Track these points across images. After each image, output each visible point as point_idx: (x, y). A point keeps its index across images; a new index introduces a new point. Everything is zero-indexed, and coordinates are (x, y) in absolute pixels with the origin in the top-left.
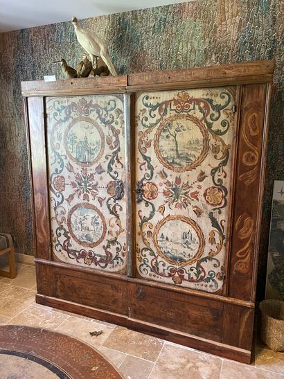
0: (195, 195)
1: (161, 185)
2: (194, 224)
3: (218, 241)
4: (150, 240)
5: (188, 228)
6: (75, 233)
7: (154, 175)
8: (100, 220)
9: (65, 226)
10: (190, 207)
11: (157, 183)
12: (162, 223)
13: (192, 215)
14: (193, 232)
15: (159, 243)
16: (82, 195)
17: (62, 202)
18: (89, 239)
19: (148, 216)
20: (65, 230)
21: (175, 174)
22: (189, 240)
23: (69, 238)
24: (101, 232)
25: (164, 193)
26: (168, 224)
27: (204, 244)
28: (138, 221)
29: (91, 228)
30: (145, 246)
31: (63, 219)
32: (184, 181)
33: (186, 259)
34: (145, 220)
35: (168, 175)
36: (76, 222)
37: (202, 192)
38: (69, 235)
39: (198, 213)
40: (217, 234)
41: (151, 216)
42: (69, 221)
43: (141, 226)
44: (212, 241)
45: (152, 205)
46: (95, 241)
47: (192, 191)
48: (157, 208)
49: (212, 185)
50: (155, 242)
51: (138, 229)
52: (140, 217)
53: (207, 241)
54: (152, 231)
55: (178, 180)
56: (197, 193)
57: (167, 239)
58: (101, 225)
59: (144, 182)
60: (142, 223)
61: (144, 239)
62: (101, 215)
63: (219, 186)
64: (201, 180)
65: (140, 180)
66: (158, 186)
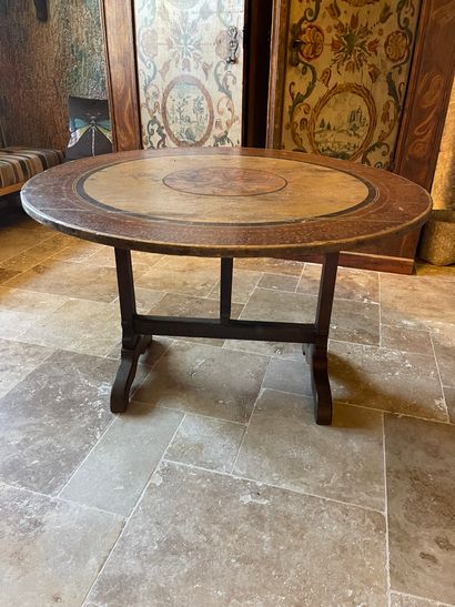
0: (373, 46)
1: (329, 30)
2: (366, 95)
3: (392, 117)
4: (303, 134)
5: (357, 102)
6: (171, 128)
7: (321, 12)
8: (204, 104)
9: (159, 118)
10: (365, 67)
11: (324, 28)
12: (324, 101)
13: (366, 81)
14: (365, 109)
15: (317, 138)
16: (181, 61)
17: (154, 77)
18: (191, 137)
19: (303, 92)
20: (159, 124)
21: (352, 10)
22: (357, 123)
23: (164, 136)
24: (206, 124)
25: (333, 45)
26: (332, 101)
27: (375, 124)
28: (288, 102)
29: (193, 117)
30: (296, 147)
31: (156, 107)
32: (362, 22)
33: (350, 153)
34: (298, 100)
35: (342, 11)
36: (173, 109)
37: (383, 41)
38: (164, 131)
39: (374, 76)
40: (392, 106)
41: (309, 91)
42: (164, 108)
43: (292, 113)
44: (385, 118)
45: (313, 69)
46: (198, 139)
47: (372, 38)
48: (319, 76)
49: (397, 28)
50: (311, 135)
51: (286, 118)
52: (292, 95)
53: (379, 119)
54: (308, 117)
55: (355, 20)
56: (376, 42)
57: (329, 127)
58: (206, 111)
59: (304, 26)
60: (294, 105)
61: (294, 134)
62: (207, 95)
63: (404, 30)
64: (383, 20)
65: (296, 22)
66: (325, 32)
